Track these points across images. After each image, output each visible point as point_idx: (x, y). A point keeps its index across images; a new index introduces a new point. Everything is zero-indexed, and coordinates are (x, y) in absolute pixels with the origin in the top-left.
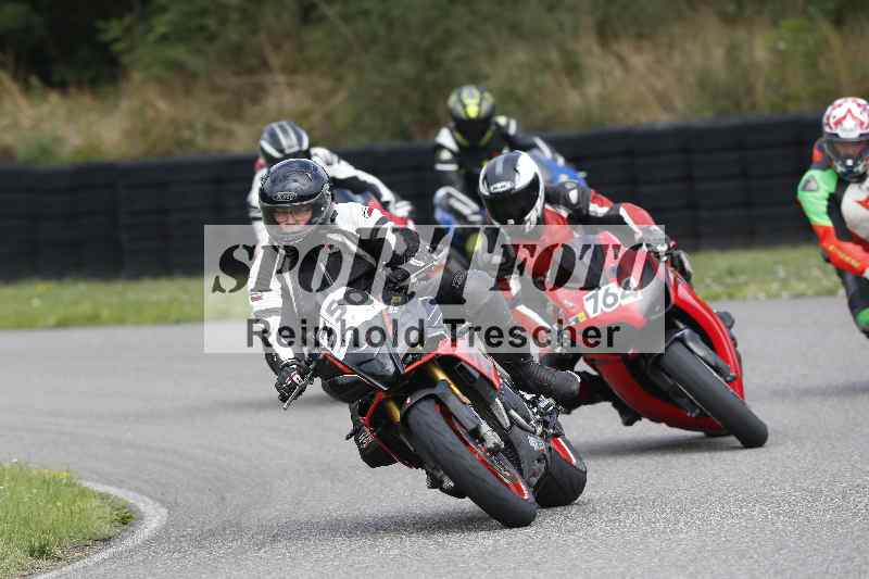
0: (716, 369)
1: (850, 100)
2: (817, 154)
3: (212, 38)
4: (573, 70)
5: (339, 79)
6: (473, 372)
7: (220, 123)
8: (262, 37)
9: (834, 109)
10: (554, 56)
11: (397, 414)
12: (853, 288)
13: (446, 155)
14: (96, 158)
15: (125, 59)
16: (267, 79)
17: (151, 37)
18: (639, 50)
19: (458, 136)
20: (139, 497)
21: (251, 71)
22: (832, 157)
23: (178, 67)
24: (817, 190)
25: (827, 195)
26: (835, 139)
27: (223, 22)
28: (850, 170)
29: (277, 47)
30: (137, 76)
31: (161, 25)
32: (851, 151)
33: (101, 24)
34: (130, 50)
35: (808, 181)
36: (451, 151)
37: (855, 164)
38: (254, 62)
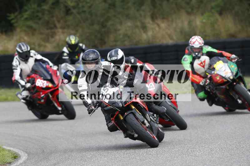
0: (174, 108)
1: (196, 36)
2: (187, 51)
3: (40, 19)
4: (144, 28)
5: (77, 31)
6: (142, 106)
7: (43, 43)
8: (55, 19)
9: (192, 39)
10: (139, 24)
11: (122, 118)
12: (196, 87)
13: (65, 54)
14: (7, 53)
15: (15, 25)
16: (56, 31)
17: (23, 19)
18: (163, 22)
19: (69, 49)
20: (19, 151)
21: (51, 28)
22: (192, 52)
23: (30, 27)
24: (187, 61)
25: (190, 62)
26: (193, 47)
27: (43, 14)
28: (197, 56)
29: (59, 21)
30: (18, 30)
31: (26, 15)
32: (197, 51)
33: (8, 15)
34: (17, 22)
35: (185, 58)
36: (67, 53)
37: (198, 54)
38: (52, 26)
